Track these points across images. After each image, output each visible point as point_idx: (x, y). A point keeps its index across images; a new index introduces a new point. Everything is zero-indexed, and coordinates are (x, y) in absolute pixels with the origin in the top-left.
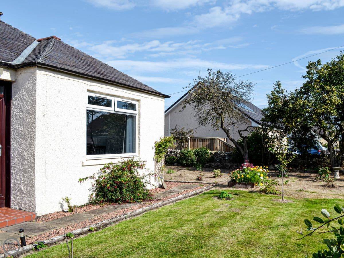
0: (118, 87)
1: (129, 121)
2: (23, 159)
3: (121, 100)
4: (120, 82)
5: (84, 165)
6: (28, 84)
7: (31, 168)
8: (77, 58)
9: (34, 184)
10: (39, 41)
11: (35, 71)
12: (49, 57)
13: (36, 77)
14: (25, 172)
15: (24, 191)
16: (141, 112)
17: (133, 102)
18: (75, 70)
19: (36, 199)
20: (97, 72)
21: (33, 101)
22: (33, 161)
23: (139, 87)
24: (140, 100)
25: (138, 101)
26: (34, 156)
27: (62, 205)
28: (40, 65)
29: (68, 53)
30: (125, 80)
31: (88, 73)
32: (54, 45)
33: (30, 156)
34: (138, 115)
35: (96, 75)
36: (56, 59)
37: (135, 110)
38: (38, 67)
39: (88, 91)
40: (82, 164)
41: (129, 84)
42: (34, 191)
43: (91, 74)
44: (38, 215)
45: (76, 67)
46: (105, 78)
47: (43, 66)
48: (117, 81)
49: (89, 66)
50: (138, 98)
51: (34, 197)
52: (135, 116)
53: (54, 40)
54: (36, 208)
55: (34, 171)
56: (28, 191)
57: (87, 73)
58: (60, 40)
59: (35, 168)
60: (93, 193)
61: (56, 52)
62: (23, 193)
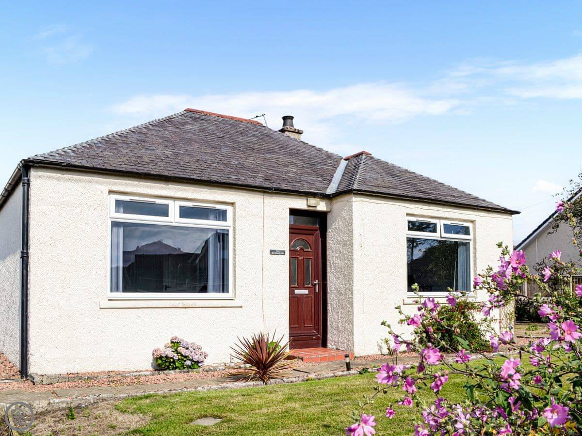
0: (445, 207)
1: (460, 250)
2: (341, 294)
3: (448, 222)
4: (446, 200)
5: (405, 303)
6: (344, 214)
7: (349, 303)
8: (393, 176)
9: (352, 321)
10: (346, 160)
11: (351, 198)
12: (363, 181)
13: (352, 205)
14: (342, 308)
15: (342, 329)
16: (477, 236)
17: (466, 224)
18: (392, 191)
19: (354, 337)
20: (417, 191)
21: (350, 231)
22: (351, 296)
23: (473, 204)
24: (475, 221)
25: (472, 222)
26: (352, 291)
27: (380, 348)
28: (356, 192)
29: (381, 170)
30: (454, 196)
31: (408, 194)
32: (365, 163)
33: (348, 290)
34: (472, 240)
35: (417, 195)
36: (370, 182)
37: (469, 234)
38: (354, 194)
39: (408, 214)
40: (403, 302)
41: (459, 201)
42: (353, 329)
43: (410, 194)
44: (356, 355)
45: (392, 188)
46: (427, 197)
47: (359, 193)
48: (443, 198)
49: (407, 183)
50: (472, 218)
51: (353, 334)
52: (469, 243)
53: (364, 157)
54: (355, 347)
55: (352, 306)
56: (345, 329)
57: (406, 193)
58: (371, 154)
59: (354, 303)
60: (416, 339)
61: (369, 172)
62: (340, 332)
